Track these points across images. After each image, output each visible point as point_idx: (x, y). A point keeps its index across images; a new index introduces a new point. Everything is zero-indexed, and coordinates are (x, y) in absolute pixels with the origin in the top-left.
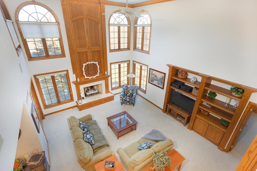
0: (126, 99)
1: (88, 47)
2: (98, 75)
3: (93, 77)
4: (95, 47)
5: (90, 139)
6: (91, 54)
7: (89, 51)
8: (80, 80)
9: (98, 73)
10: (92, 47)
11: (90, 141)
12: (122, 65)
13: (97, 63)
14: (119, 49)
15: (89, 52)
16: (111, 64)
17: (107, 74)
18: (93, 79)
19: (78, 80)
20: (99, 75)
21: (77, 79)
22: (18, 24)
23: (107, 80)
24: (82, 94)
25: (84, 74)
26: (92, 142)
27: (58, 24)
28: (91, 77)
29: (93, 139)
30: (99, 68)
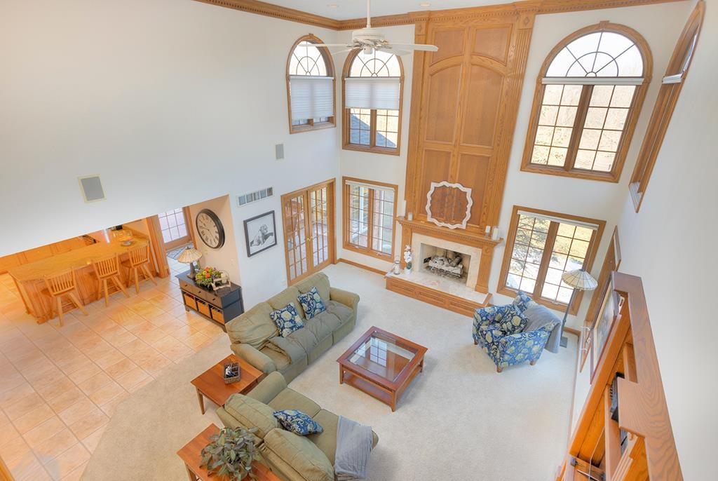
0: (484, 332)
1: (456, 141)
2: (463, 226)
3: (449, 225)
4: (475, 146)
5: (285, 322)
6: (459, 161)
7: (456, 155)
8: (413, 219)
9: (465, 221)
10: (464, 144)
11: (279, 324)
12: (565, 229)
13: (469, 191)
14: (568, 168)
15: (454, 156)
16: (516, 208)
17: (490, 235)
18: (447, 230)
19: (410, 217)
20: (465, 228)
21: (407, 215)
22: (344, 82)
23: (489, 254)
24: (407, 254)
25: (427, 208)
26: (284, 330)
27: (402, 79)
28: (443, 224)
29: (292, 328)
30: (472, 207)
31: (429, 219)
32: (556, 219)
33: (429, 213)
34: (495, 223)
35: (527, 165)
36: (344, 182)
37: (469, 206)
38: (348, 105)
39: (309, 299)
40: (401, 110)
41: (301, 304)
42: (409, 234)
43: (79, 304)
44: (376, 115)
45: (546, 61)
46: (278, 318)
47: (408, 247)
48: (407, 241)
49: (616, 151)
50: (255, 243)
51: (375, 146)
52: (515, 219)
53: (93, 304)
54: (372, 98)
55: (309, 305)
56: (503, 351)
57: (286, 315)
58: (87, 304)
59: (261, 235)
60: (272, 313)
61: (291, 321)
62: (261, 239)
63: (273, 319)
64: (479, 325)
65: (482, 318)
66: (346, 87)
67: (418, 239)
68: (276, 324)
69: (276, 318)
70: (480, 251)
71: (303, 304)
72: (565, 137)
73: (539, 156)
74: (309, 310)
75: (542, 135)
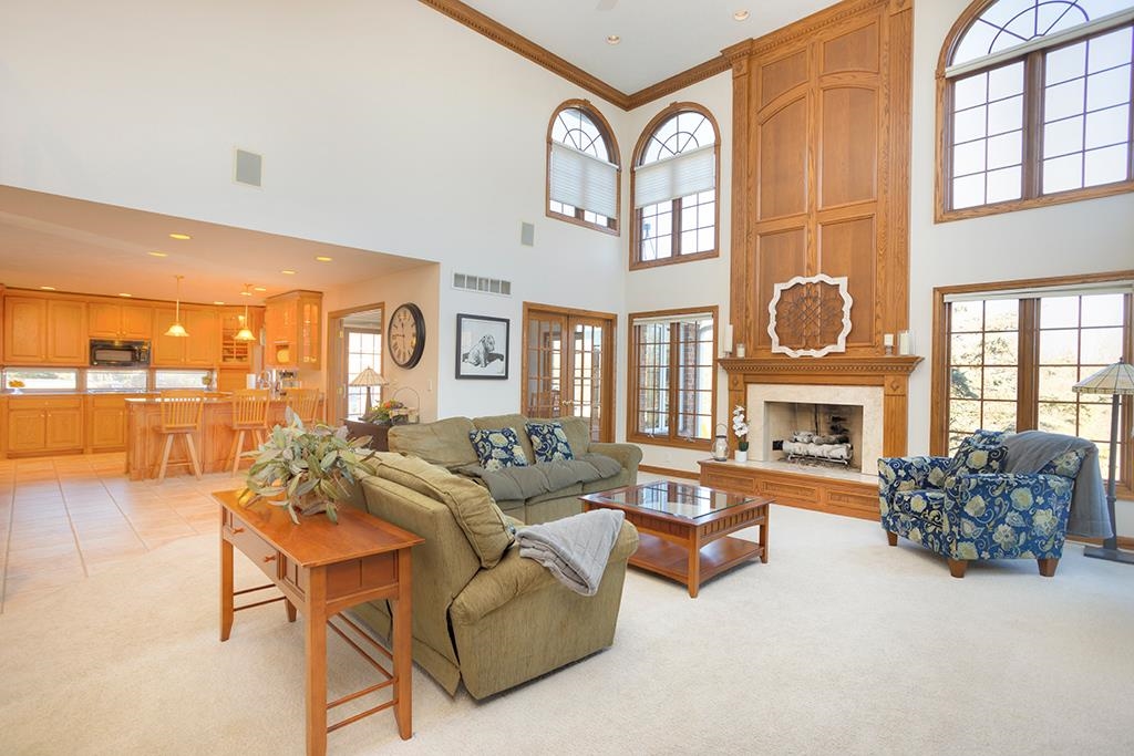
0: (907, 498)
1: (810, 207)
2: (841, 347)
3: (812, 352)
4: (845, 204)
6: (820, 236)
7: (813, 228)
8: (747, 352)
9: (841, 338)
10: (825, 208)
11: (482, 450)
13: (842, 282)
14: (1032, 196)
15: (809, 231)
16: (941, 293)
18: (809, 362)
19: (741, 351)
20: (843, 350)
21: (735, 347)
22: (633, 172)
23: (899, 392)
24: (738, 420)
25: (771, 330)
26: (490, 461)
27: (717, 145)
28: (801, 352)
29: (504, 461)
30: (851, 309)
31: (776, 349)
32: (1029, 293)
33: (775, 338)
34: (902, 324)
35: (946, 212)
36: (631, 322)
37: (846, 309)
38: (639, 203)
39: (545, 431)
40: (717, 188)
41: (529, 436)
42: (740, 386)
43: (197, 468)
44: (680, 209)
45: (945, 46)
46: (482, 439)
47: (741, 409)
48: (738, 398)
49: (1126, 140)
50: (471, 358)
51: (679, 254)
52: (943, 313)
53: (217, 475)
54: (673, 184)
55: (544, 439)
56: (956, 506)
57: (498, 439)
58: (208, 473)
59: (482, 350)
60: (474, 431)
61: (505, 449)
62: (482, 357)
63: (472, 440)
64: (893, 489)
65: (896, 472)
66: (636, 180)
67: (759, 394)
68: (477, 449)
69: (478, 439)
70: (879, 392)
71: (534, 437)
72: (1011, 149)
73: (966, 194)
74: (543, 449)
75: (966, 159)
